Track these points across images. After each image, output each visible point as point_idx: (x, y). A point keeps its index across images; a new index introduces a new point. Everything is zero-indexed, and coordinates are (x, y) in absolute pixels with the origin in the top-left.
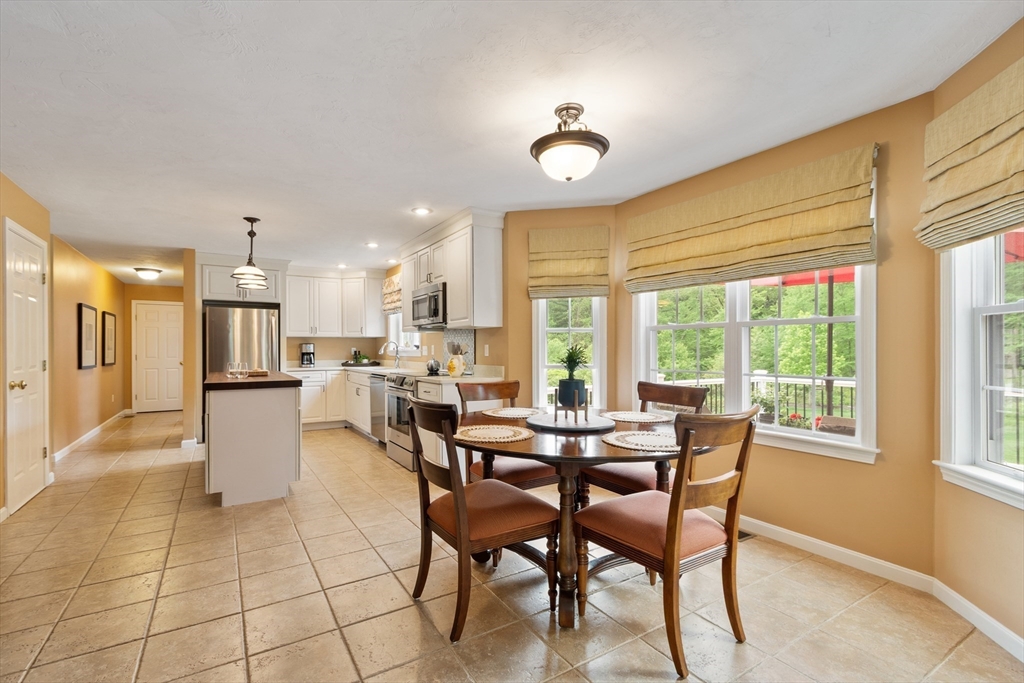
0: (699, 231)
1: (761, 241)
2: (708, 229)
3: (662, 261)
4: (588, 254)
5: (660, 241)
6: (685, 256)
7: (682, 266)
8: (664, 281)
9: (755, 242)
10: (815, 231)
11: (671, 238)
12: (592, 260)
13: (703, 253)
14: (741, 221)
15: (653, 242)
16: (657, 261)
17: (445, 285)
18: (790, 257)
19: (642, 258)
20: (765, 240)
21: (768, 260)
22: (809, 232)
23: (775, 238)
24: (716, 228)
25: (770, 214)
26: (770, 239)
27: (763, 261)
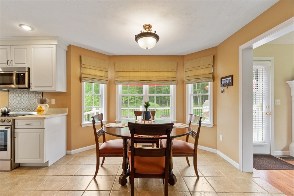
0: (140, 70)
1: (156, 76)
2: (142, 70)
3: (129, 76)
4: (102, 69)
5: (127, 70)
6: (136, 76)
7: (135, 79)
8: (130, 82)
9: (155, 76)
10: (167, 76)
11: (131, 70)
12: (103, 72)
13: (141, 76)
14: (151, 70)
15: (125, 70)
16: (127, 76)
17: (29, 69)
18: (163, 81)
19: (121, 74)
20: (157, 76)
21: (158, 81)
22: (166, 76)
23: (159, 76)
24: (144, 70)
25: (158, 70)
26: (158, 76)
27: (157, 81)
